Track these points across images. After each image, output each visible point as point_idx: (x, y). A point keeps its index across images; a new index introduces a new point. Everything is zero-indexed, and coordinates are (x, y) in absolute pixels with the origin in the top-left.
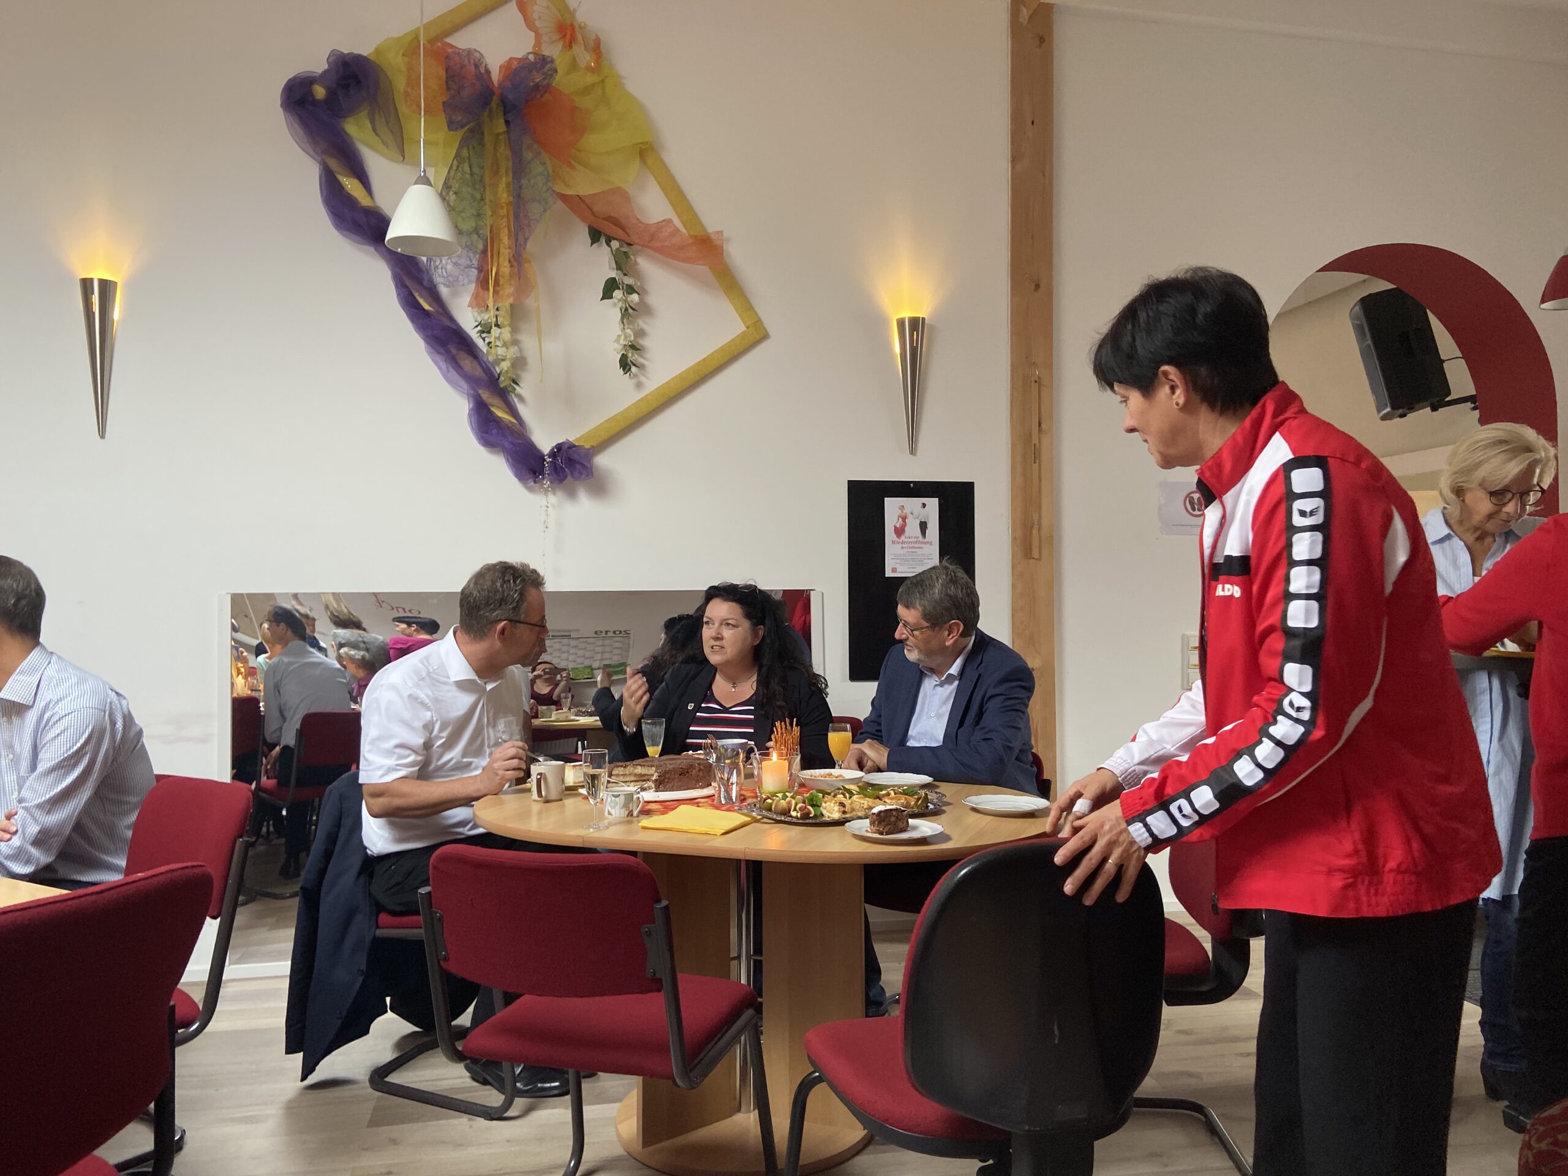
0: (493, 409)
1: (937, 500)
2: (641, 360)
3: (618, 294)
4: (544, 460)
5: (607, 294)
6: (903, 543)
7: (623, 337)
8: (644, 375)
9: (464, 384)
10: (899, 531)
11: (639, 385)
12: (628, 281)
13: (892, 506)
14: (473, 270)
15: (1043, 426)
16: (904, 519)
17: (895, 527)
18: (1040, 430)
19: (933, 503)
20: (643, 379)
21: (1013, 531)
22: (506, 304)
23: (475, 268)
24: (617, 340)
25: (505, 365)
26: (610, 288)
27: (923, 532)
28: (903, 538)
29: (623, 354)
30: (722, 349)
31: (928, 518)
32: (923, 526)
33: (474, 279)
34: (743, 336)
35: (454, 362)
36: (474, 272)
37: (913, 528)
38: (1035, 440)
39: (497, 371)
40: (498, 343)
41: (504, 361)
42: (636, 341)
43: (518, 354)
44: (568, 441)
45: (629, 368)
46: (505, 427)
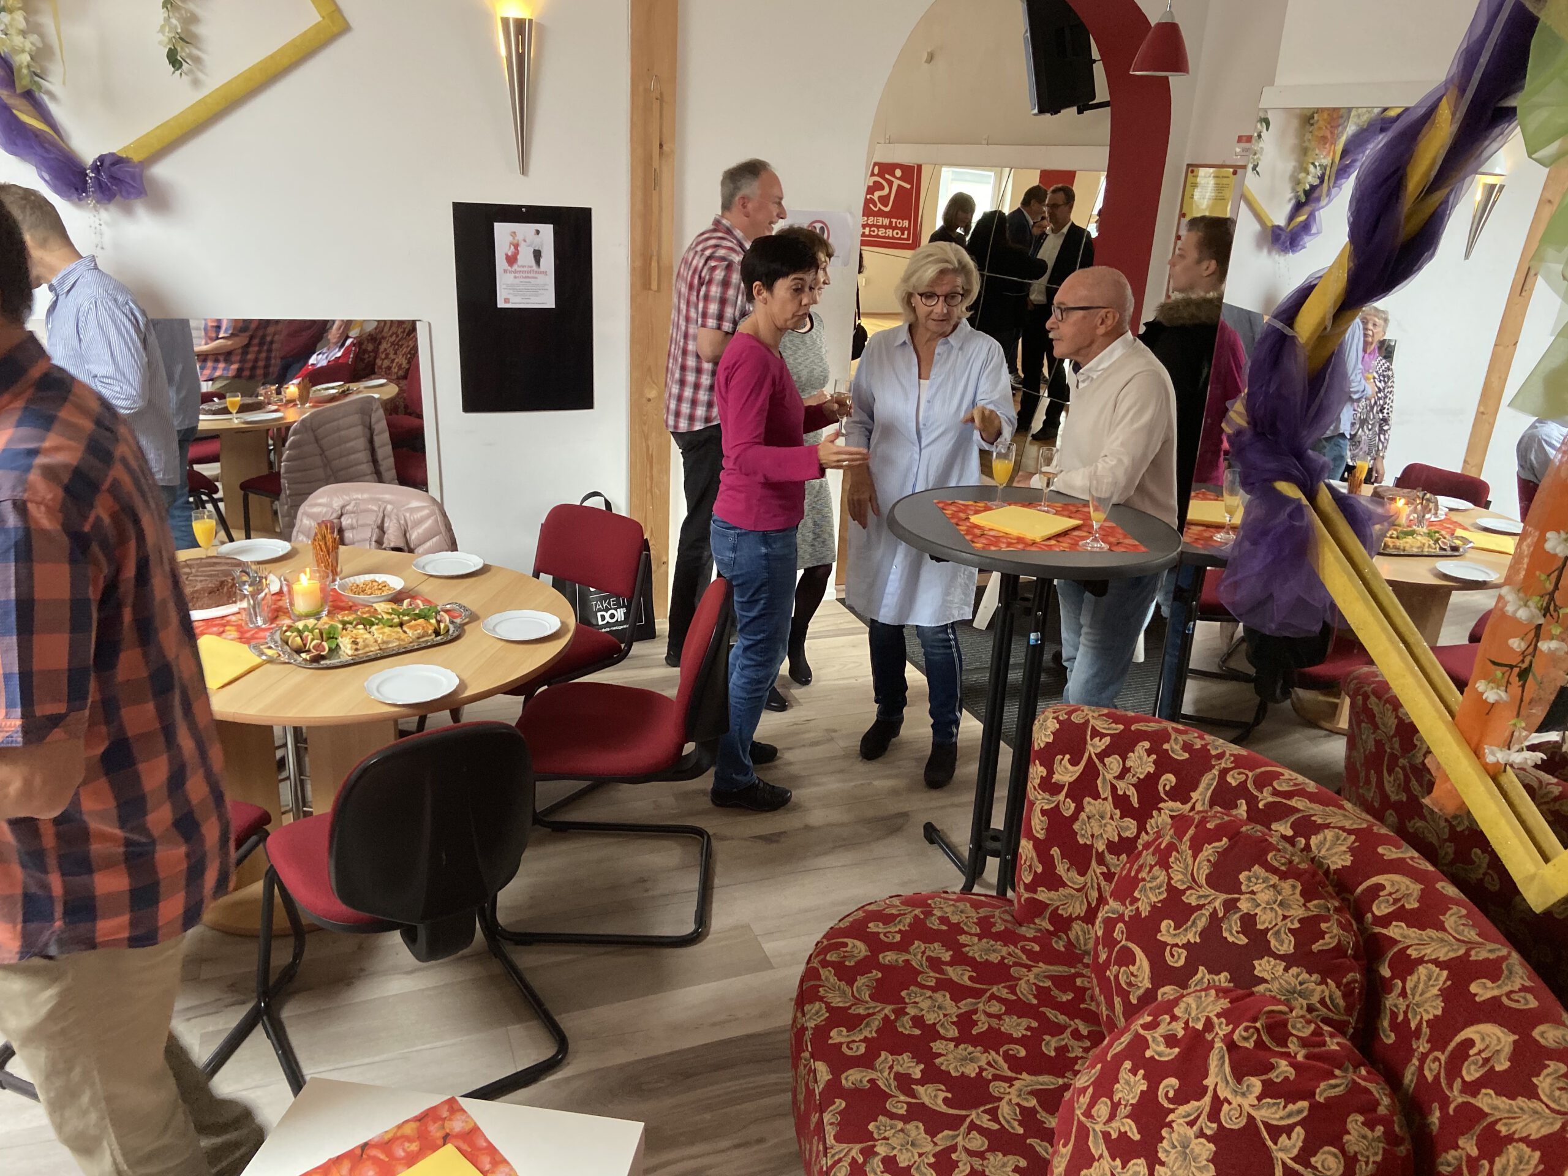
0: (15, 112)
1: (551, 226)
2: (195, 52)
4: (87, 175)
6: (515, 272)
7: (167, 29)
8: (202, 71)
10: (512, 260)
11: (196, 83)
13: (503, 231)
15: (665, 147)
16: (516, 246)
17: (507, 255)
18: (661, 153)
19: (547, 230)
20: (200, 75)
21: (633, 261)
24: (162, 30)
25: (25, 58)
27: (538, 262)
28: (515, 267)
29: (170, 49)
30: (293, 44)
31: (542, 245)
32: (537, 255)
34: (318, 27)
37: (526, 257)
38: (655, 164)
39: (15, 66)
40: (12, 31)
41: (23, 51)
42: (186, 30)
43: (40, 45)
44: (112, 154)
45: (181, 65)
46: (37, 136)
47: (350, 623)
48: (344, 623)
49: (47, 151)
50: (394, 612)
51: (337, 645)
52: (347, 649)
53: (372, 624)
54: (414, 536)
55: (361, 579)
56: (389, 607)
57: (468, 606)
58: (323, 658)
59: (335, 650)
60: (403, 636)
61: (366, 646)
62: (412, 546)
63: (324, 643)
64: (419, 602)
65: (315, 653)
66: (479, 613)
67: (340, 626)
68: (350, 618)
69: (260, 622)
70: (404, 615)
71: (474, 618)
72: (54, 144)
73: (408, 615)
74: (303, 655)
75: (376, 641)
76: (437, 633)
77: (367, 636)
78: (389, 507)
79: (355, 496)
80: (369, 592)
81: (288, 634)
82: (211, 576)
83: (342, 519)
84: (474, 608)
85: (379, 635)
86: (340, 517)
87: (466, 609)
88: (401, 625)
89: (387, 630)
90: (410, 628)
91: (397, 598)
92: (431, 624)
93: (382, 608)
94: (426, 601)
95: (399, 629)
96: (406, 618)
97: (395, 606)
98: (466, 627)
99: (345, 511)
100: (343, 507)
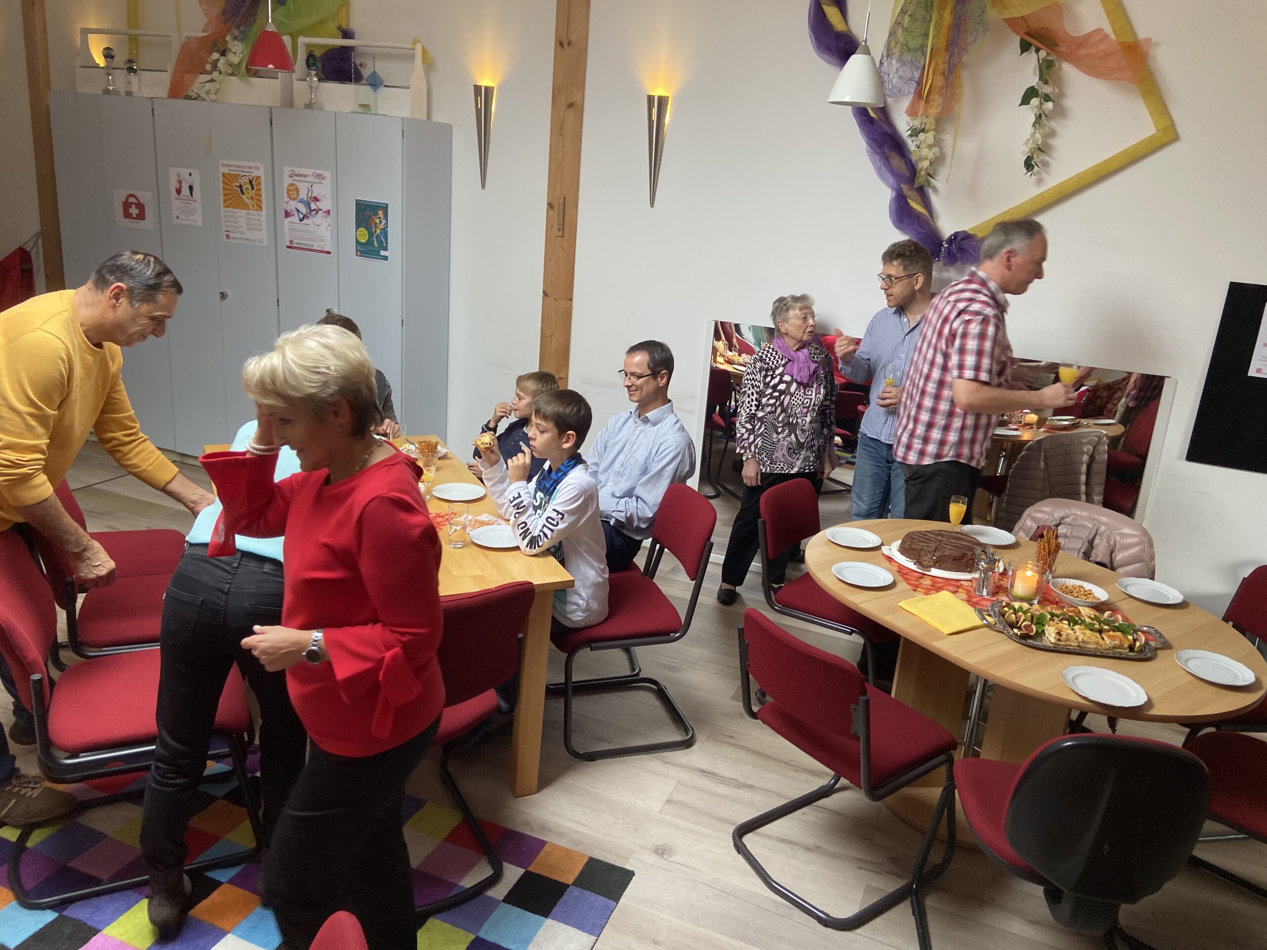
0: (909, 200)
2: (1047, 159)
3: (1035, 101)
4: (942, 245)
5: (1025, 101)
7: (1031, 141)
8: (1046, 172)
9: (891, 179)
11: (1040, 181)
12: (1047, 89)
14: (914, 83)
20: (1044, 175)
22: (934, 111)
23: (915, 81)
24: (1026, 143)
25: (925, 164)
26: (1030, 94)
29: (1029, 156)
30: (1126, 152)
33: (913, 91)
34: (1150, 139)
35: (886, 160)
36: (914, 85)
39: (918, 168)
40: (922, 146)
41: (926, 159)
42: (1045, 142)
43: (938, 155)
44: (964, 232)
45: (1033, 168)
46: (918, 217)
47: (1058, 617)
48: (1053, 615)
49: (922, 227)
50: (1096, 618)
51: (1043, 631)
52: (1050, 635)
53: (1076, 623)
54: (1119, 557)
55: (1070, 582)
56: (1092, 613)
57: (1164, 634)
58: (1030, 637)
59: (1040, 634)
60: (1101, 642)
61: (1068, 640)
62: (1115, 565)
63: (1034, 627)
64: (1120, 617)
65: (1024, 631)
66: (1174, 643)
67: (1049, 616)
68: (1058, 612)
69: (985, 593)
70: (1106, 625)
71: (1166, 646)
72: (927, 223)
73: (1108, 625)
74: (1016, 630)
75: (1077, 639)
76: (1131, 648)
77: (1070, 632)
78: (1103, 528)
79: (1075, 512)
80: (1076, 595)
81: (1006, 609)
82: (956, 547)
83: (1059, 527)
84: (1168, 636)
85: (1079, 634)
86: (1057, 526)
87: (1161, 636)
88: (1100, 631)
89: (1088, 632)
90: (1109, 637)
91: (1100, 607)
92: (1128, 640)
93: (1086, 612)
94: (1125, 618)
95: (1098, 635)
96: (1106, 627)
97: (1097, 614)
98: (1159, 652)
99: (1063, 521)
100: (1062, 518)
